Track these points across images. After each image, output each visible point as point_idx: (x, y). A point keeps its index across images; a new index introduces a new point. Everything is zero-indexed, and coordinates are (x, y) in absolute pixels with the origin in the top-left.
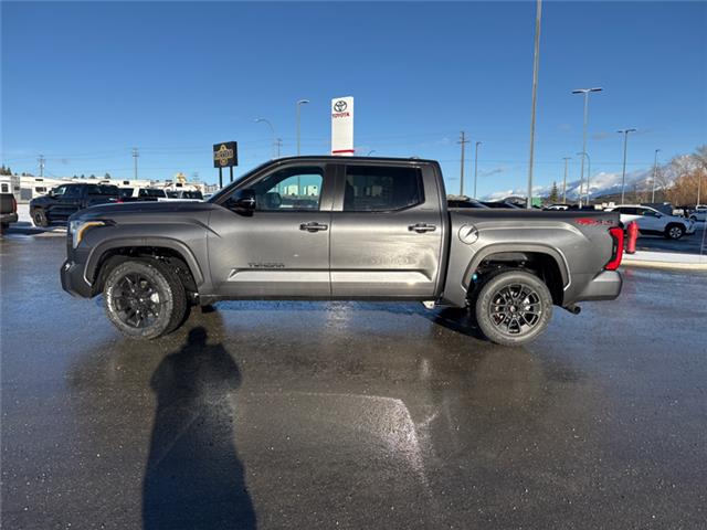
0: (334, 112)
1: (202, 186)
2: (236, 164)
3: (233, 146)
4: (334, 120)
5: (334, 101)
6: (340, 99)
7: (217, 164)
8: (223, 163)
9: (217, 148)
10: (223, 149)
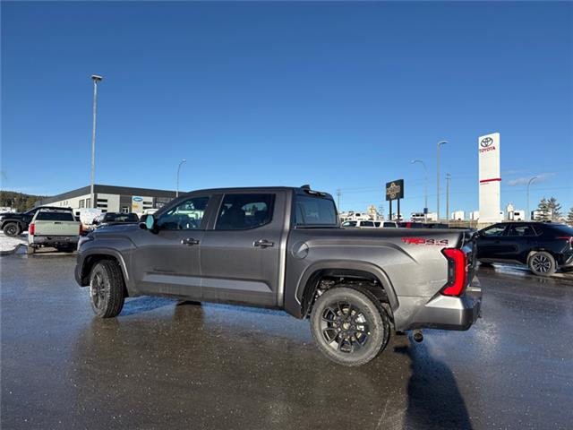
0: (480, 147)
1: (375, 215)
2: (402, 197)
3: (400, 183)
4: (480, 154)
5: (481, 139)
6: (485, 137)
7: (388, 198)
8: (393, 196)
9: (388, 185)
10: (393, 186)
